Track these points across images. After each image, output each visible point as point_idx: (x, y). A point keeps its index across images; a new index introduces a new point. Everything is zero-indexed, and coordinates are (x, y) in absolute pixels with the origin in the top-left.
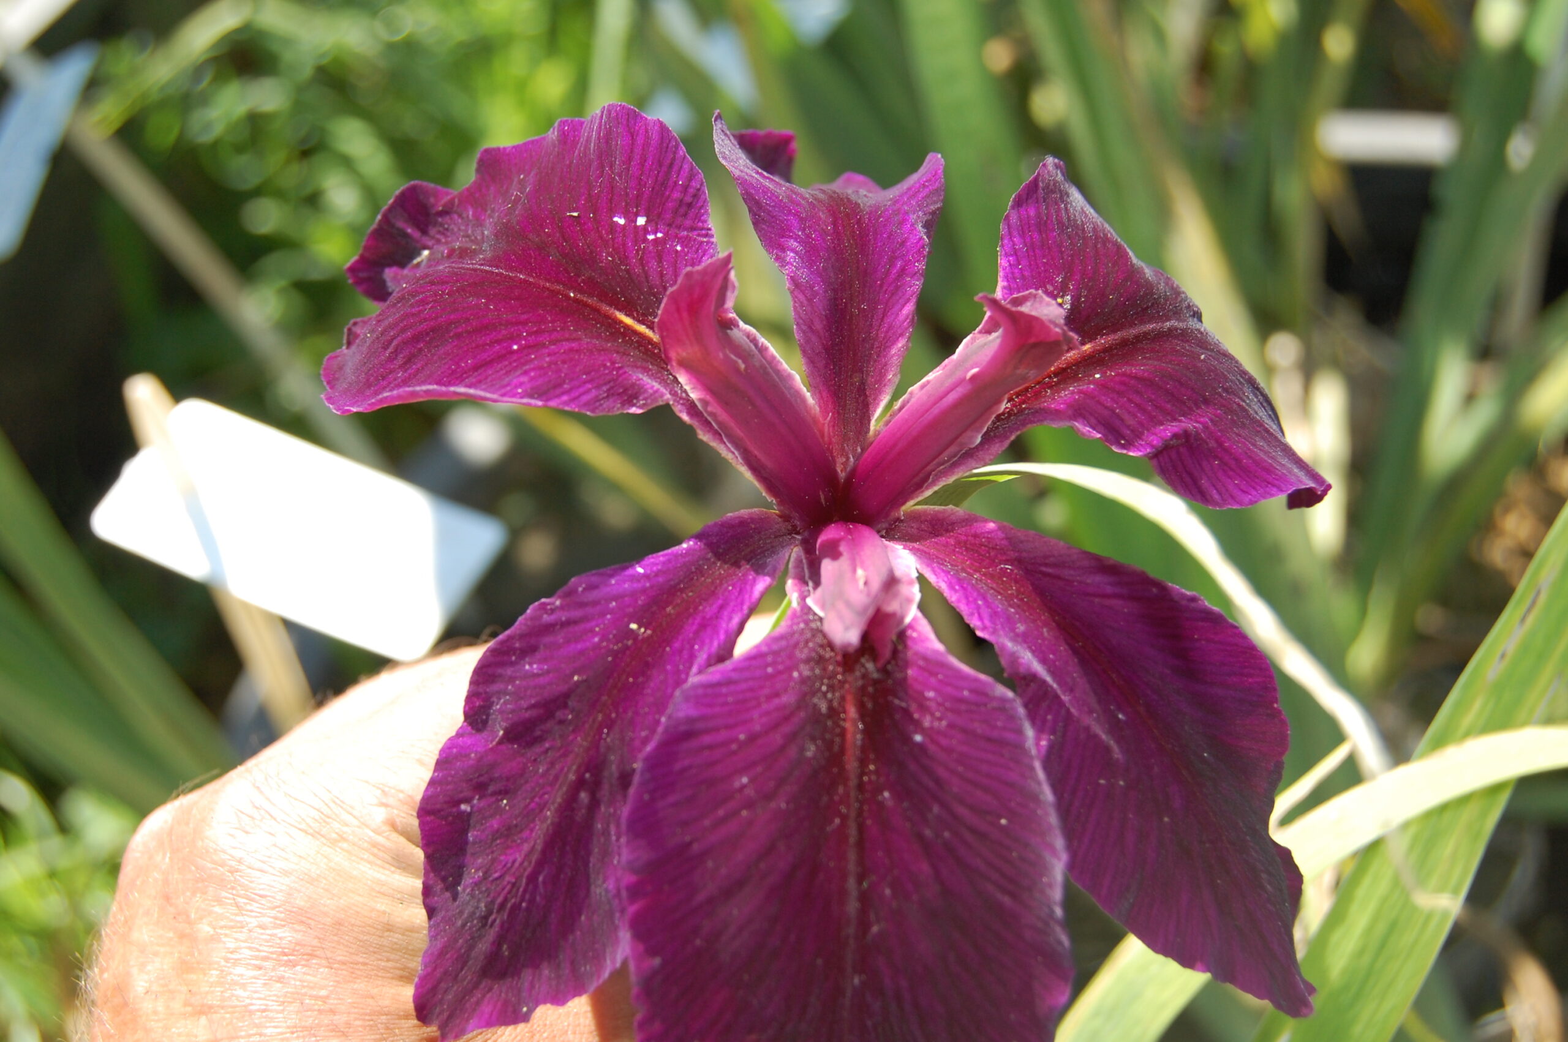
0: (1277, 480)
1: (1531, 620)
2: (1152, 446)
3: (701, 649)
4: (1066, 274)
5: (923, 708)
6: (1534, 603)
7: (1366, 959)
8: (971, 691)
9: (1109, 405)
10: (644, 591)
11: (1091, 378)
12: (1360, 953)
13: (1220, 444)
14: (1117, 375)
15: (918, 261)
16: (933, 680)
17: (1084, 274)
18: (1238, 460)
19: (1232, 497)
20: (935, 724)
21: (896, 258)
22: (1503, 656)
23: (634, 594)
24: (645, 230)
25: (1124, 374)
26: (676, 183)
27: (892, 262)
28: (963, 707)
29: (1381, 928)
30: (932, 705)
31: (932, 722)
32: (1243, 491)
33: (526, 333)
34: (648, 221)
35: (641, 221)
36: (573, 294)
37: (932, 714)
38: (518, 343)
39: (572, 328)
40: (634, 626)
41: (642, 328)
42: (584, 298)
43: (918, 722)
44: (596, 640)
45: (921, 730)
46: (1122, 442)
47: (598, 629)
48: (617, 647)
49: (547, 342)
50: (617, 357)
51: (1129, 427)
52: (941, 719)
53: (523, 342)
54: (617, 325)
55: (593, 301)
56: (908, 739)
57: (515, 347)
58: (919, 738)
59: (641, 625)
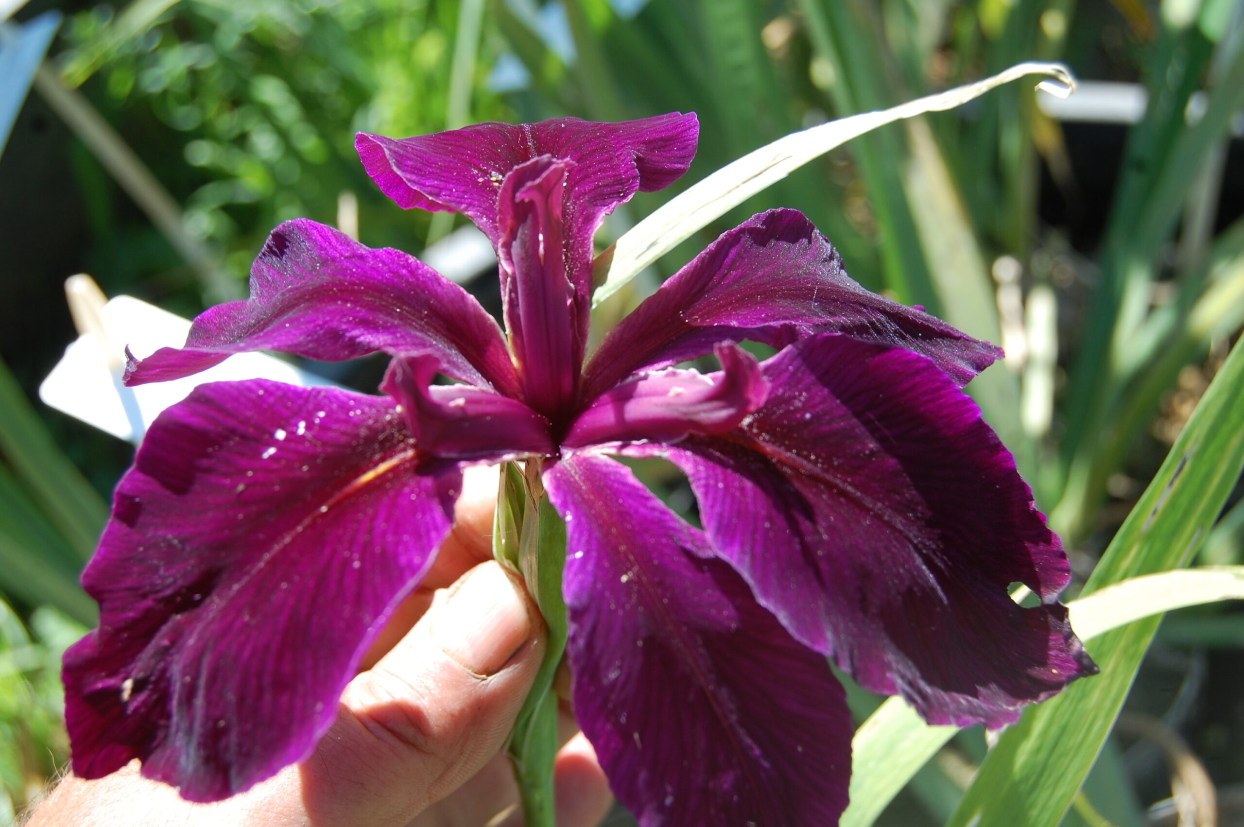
0: (685, 125)
1: (1177, 483)
2: (636, 177)
5: (787, 401)
6: (1181, 469)
7: (1042, 756)
9: (593, 187)
10: (598, 559)
12: (1038, 750)
13: (646, 143)
15: (407, 259)
18: (662, 139)
19: (685, 157)
22: (1155, 512)
23: (597, 565)
24: (292, 435)
26: (260, 396)
27: (399, 275)
28: (799, 375)
29: (1054, 730)
30: (787, 394)
31: (800, 401)
32: (683, 148)
33: (347, 554)
34: (284, 429)
35: (281, 435)
36: (324, 509)
37: (795, 398)
38: (353, 561)
39: (360, 516)
40: (624, 579)
41: (383, 468)
42: (332, 501)
43: (797, 410)
44: (621, 612)
45: (804, 410)
46: (622, 195)
47: (613, 606)
48: (634, 599)
49: (367, 537)
50: (406, 490)
51: (614, 185)
52: (801, 395)
53: (356, 556)
54: (370, 484)
55: (338, 496)
56: (807, 423)
57: (357, 564)
58: (808, 416)
59: (626, 573)
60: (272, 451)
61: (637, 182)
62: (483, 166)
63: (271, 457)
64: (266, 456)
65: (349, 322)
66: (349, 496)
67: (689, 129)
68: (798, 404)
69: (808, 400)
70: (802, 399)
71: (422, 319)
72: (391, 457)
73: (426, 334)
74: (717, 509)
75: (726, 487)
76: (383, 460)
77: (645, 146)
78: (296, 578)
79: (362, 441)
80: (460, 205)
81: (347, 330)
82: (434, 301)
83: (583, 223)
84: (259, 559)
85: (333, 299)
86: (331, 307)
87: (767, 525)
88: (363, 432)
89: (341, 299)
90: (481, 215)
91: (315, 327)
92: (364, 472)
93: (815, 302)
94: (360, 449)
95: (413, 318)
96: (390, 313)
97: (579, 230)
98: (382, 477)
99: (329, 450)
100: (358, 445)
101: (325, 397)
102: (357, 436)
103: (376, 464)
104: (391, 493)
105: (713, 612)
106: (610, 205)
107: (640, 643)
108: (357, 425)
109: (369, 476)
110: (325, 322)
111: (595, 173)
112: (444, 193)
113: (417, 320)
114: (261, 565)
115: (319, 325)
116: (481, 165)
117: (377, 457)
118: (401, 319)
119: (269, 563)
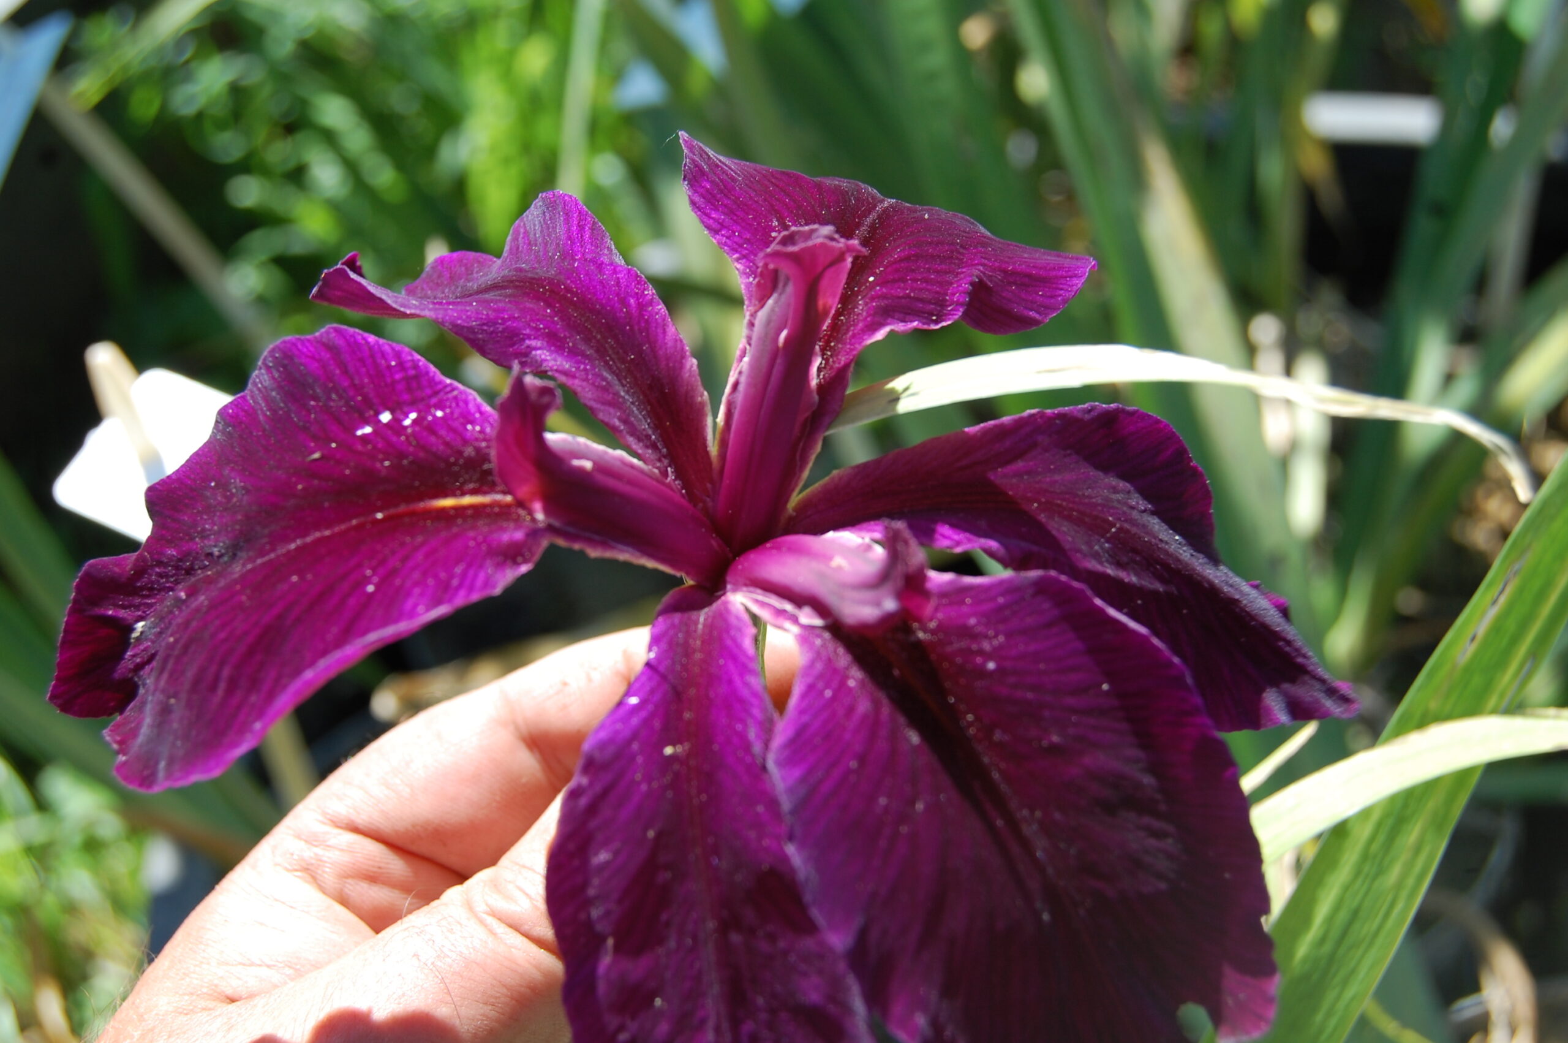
0: (1069, 271)
2: (962, 305)
3: (745, 725)
4: (776, 217)
5: (975, 637)
8: (1002, 595)
9: (901, 294)
10: (652, 715)
11: (868, 284)
13: (1005, 271)
14: (886, 267)
15: (645, 289)
16: (965, 609)
17: (789, 208)
18: (1029, 276)
19: (1047, 307)
20: (993, 643)
21: (625, 298)
23: (646, 722)
24: (396, 422)
25: (891, 264)
26: (389, 367)
27: (624, 302)
28: (1007, 613)
30: (979, 629)
31: (991, 643)
32: (1051, 297)
33: (369, 572)
34: (392, 413)
35: (386, 417)
36: (379, 516)
37: (986, 637)
38: (370, 583)
39: (408, 539)
40: (669, 750)
41: (468, 500)
42: (392, 511)
43: (981, 652)
44: (644, 787)
45: (988, 657)
46: (934, 318)
47: (638, 776)
48: (668, 779)
49: (398, 564)
50: (472, 534)
51: (930, 303)
52: (996, 636)
53: (376, 579)
54: (443, 512)
55: (402, 508)
56: (983, 673)
57: (370, 588)
58: (991, 665)
59: (674, 745)
60: (368, 430)
61: (959, 311)
62: (789, 221)
63: (365, 436)
64: (359, 433)
65: (537, 329)
66: (413, 514)
67: (1071, 277)
68: (986, 646)
69: (1001, 647)
70: (995, 642)
71: (624, 362)
72: (485, 493)
73: (620, 380)
74: (805, 718)
75: (834, 698)
76: (474, 492)
77: (1003, 275)
78: (309, 577)
79: (461, 461)
80: (733, 252)
81: (529, 337)
82: (647, 348)
83: (862, 330)
84: (294, 540)
85: (538, 297)
86: (530, 304)
87: (854, 764)
88: (469, 451)
89: (545, 301)
90: (750, 273)
91: (497, 318)
92: (445, 495)
93: (1108, 541)
94: (456, 468)
95: (613, 356)
96: (587, 340)
97: (854, 336)
98: (460, 510)
99: (422, 455)
100: (455, 464)
101: (456, 398)
102: (460, 453)
103: (463, 494)
104: (455, 530)
105: (752, 834)
106: (909, 323)
107: (651, 834)
108: (466, 442)
109: (448, 502)
110: (512, 318)
111: (915, 280)
112: (723, 232)
113: (616, 361)
114: (293, 546)
115: (503, 319)
116: (788, 219)
117: (471, 486)
118: (597, 351)
119: (298, 549)
